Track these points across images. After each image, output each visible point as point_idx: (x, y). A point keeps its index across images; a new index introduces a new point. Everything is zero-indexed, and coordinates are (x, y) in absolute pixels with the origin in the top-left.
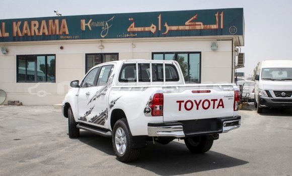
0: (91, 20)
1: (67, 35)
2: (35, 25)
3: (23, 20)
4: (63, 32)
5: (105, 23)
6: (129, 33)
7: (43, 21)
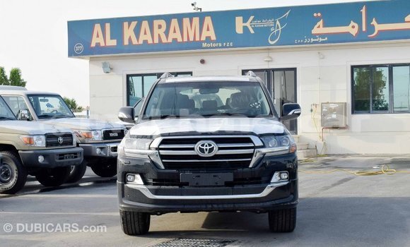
0: (252, 18)
1: (213, 42)
2: (160, 27)
3: (139, 20)
4: (207, 37)
5: (275, 22)
6: (314, 36)
7: (173, 20)
